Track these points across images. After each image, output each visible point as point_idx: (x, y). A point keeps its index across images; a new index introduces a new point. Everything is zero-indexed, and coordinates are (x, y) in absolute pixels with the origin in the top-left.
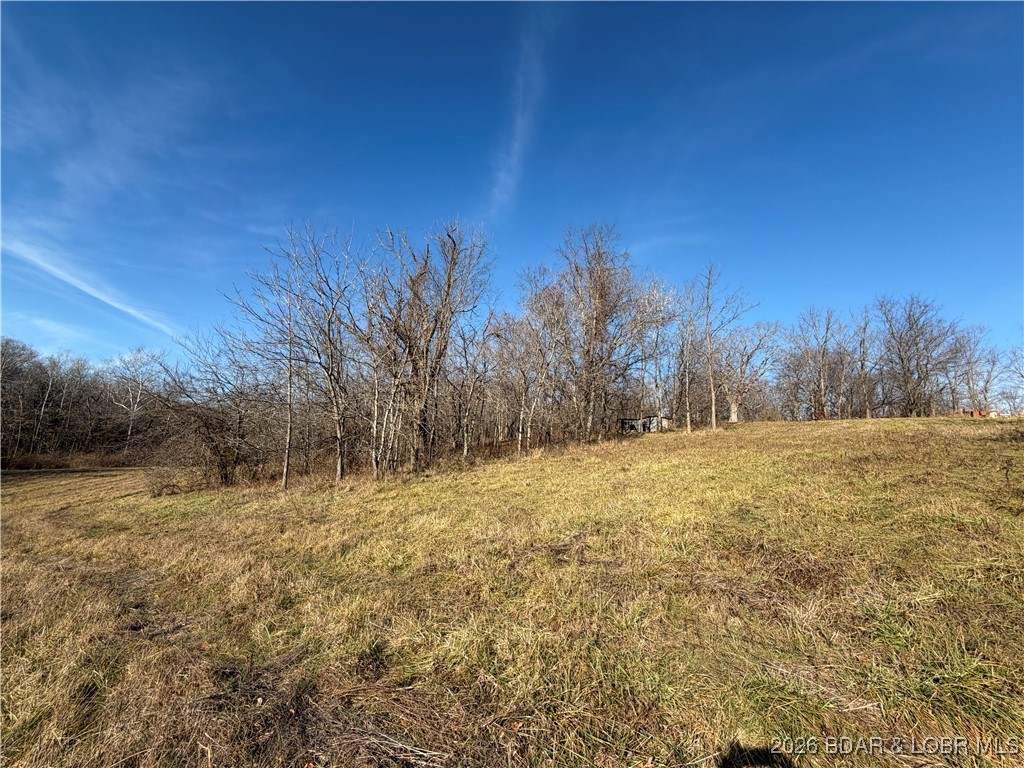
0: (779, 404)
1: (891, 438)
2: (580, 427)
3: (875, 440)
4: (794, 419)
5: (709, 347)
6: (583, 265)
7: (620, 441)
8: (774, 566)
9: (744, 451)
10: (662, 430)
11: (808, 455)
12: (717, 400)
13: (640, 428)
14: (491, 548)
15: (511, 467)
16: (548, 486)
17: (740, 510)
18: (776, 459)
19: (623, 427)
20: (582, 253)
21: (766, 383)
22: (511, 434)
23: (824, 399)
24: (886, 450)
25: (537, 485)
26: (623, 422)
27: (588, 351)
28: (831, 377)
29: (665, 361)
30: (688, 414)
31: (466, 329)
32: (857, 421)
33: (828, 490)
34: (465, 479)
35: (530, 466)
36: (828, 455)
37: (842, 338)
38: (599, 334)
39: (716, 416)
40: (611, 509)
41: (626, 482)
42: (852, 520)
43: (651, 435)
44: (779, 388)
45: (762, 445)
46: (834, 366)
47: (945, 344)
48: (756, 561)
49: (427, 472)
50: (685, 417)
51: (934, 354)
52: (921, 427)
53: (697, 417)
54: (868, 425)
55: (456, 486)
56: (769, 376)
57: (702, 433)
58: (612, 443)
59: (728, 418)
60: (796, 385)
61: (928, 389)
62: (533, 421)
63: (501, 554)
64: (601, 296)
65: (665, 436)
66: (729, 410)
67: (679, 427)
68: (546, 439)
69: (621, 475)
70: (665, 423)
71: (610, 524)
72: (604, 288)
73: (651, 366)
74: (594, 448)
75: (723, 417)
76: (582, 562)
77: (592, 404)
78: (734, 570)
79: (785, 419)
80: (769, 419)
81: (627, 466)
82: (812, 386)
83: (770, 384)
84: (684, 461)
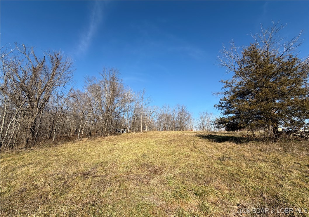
0: (157, 126)
1: (177, 136)
2: (102, 131)
3: (174, 136)
4: (160, 130)
5: (142, 110)
6: (108, 80)
7: (115, 136)
8: (149, 170)
9: (147, 139)
10: (127, 133)
11: (161, 140)
12: (143, 125)
13: (121, 132)
14: (57, 177)
15: (74, 145)
16: (87, 151)
17: (144, 155)
18: (154, 141)
19: (116, 131)
20: (108, 76)
21: (154, 121)
22: (76, 133)
23: (166, 126)
24: (176, 138)
25: (83, 151)
26: (116, 130)
27: (107, 107)
28: (168, 121)
29: (130, 113)
30: (135, 128)
31: (60, 93)
32: (172, 131)
33: (164, 148)
34: (51, 150)
35: (81, 144)
36: (165, 140)
37: (170, 112)
38: (111, 102)
39: (142, 129)
40: (107, 158)
41: (114, 149)
42: (167, 156)
43: (124, 134)
44: (157, 123)
45: (152, 137)
46: (168, 118)
47: (187, 115)
48: (145, 169)
49: (32, 148)
50: (134, 129)
51: (186, 117)
52: (182, 133)
53: (137, 129)
54: (173, 132)
55: (46, 153)
56: (155, 119)
57: (138, 134)
58: (112, 136)
59: (145, 130)
60: (161, 122)
61: (184, 125)
62: (85, 129)
63: (61, 179)
64: (113, 91)
65: (128, 134)
66: (145, 127)
67: (132, 132)
68: (89, 135)
69: (113, 147)
70: (129, 130)
71: (106, 163)
72: (114, 88)
73: (126, 113)
74: (106, 138)
75: (144, 129)
76: (94, 177)
77: (107, 124)
78: (140, 172)
79: (158, 130)
80: (154, 130)
81: (115, 144)
82: (164, 122)
83: (155, 121)
84: (132, 142)
